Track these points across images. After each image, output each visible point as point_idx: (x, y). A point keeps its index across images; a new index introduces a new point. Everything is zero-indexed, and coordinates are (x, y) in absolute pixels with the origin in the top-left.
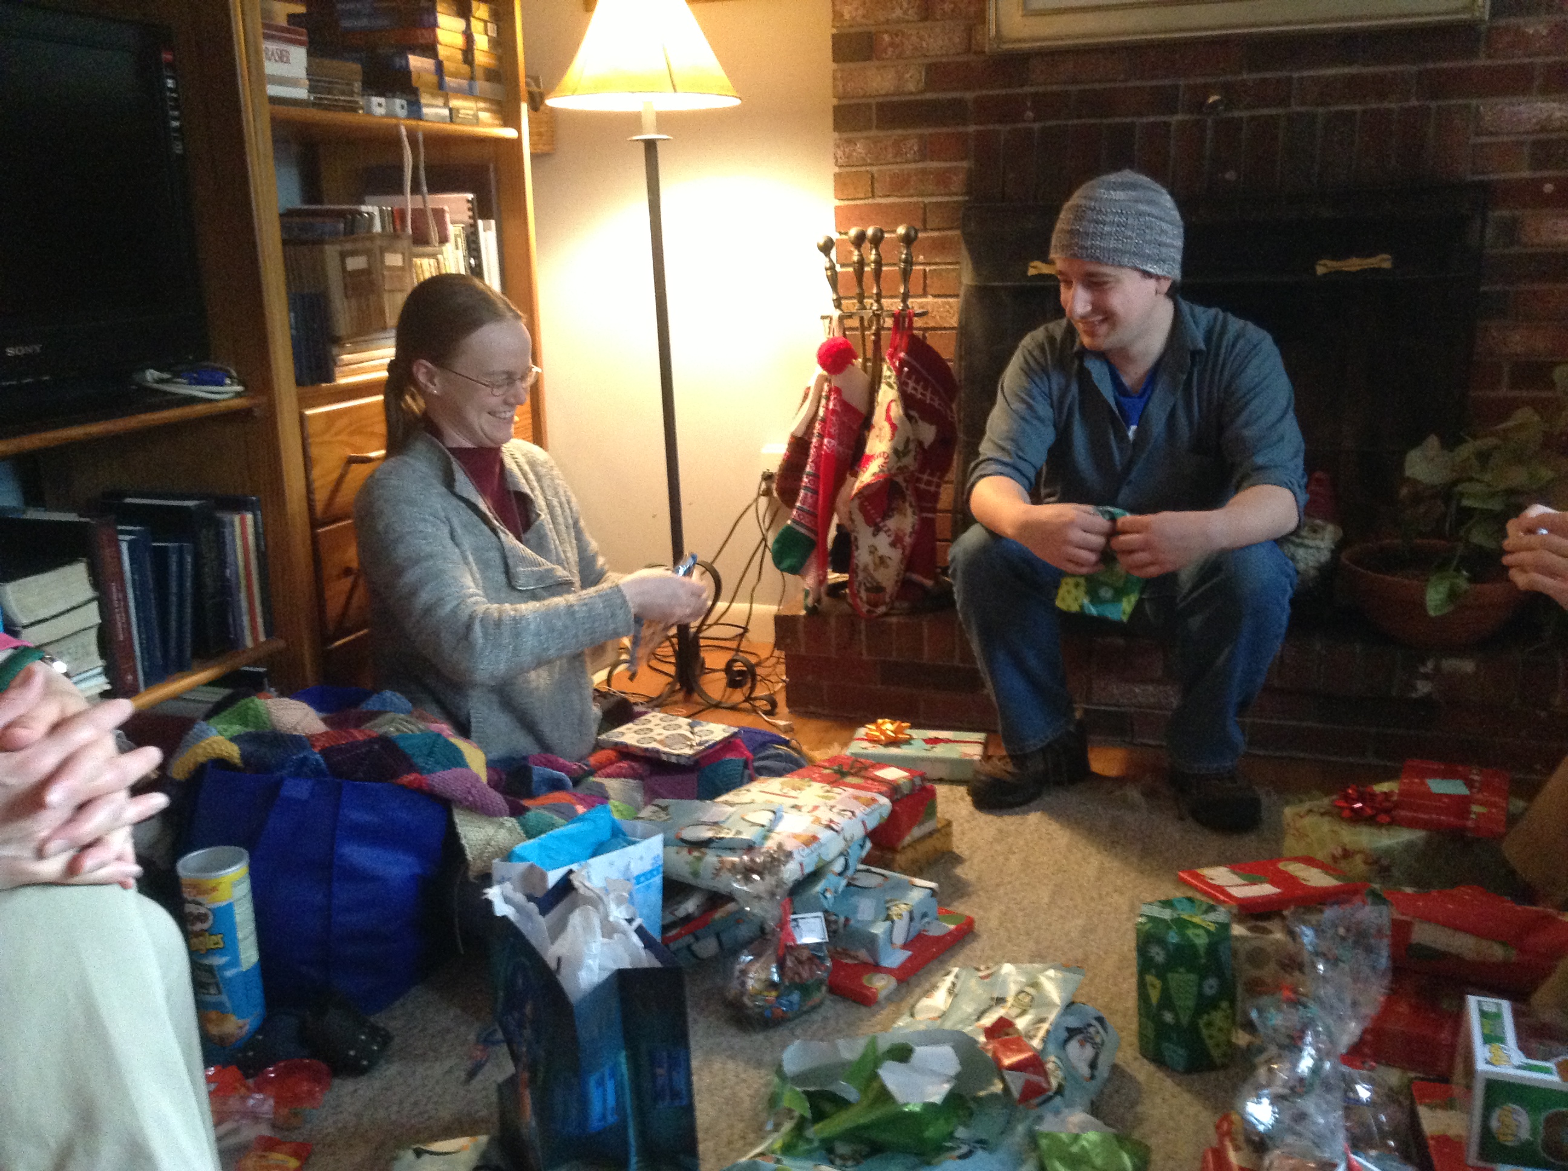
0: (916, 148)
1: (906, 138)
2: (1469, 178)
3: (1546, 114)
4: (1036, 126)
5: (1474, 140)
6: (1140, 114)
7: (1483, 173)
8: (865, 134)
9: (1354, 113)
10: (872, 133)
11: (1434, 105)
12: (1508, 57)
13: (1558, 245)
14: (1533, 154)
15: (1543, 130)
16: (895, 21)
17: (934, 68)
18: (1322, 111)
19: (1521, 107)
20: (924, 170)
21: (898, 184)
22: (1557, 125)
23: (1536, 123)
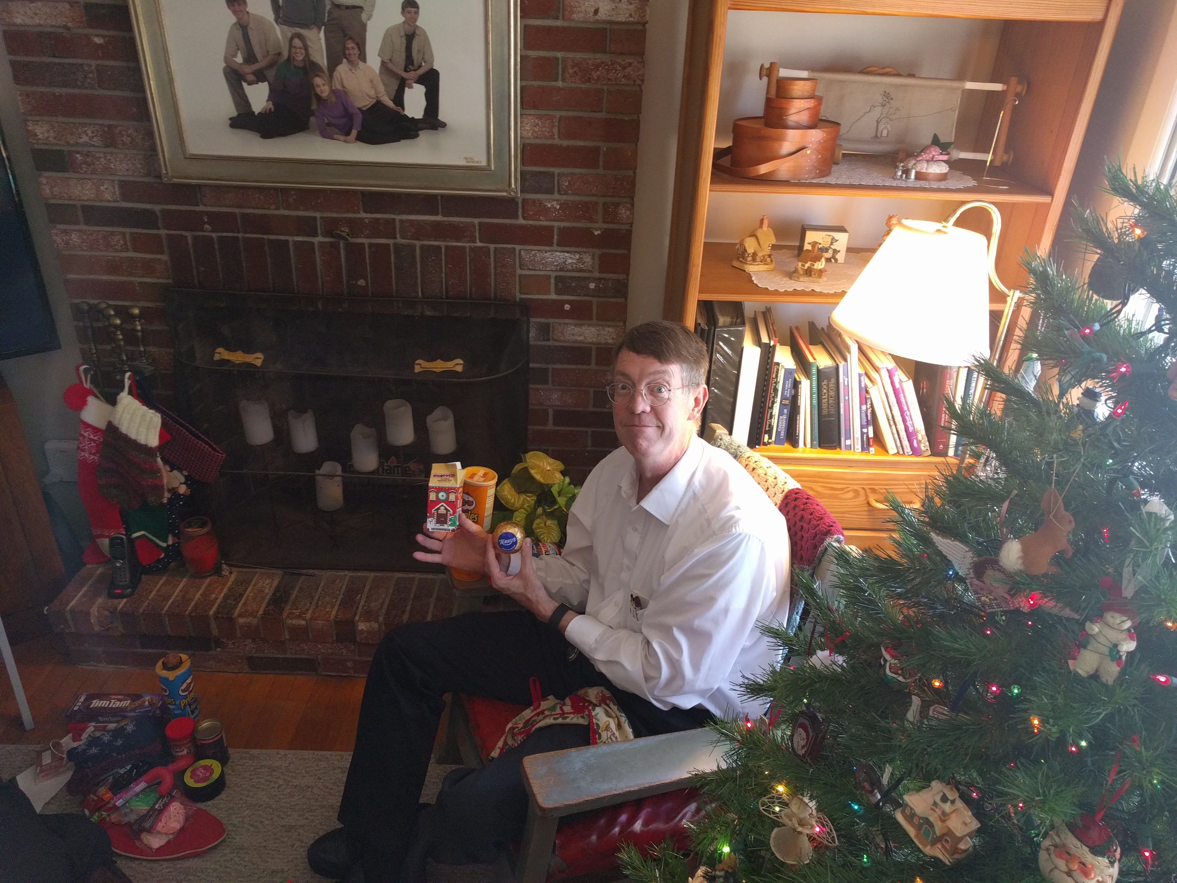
0: (122, 242)
1: (112, 234)
2: (519, 296)
3: (562, 260)
4: (214, 235)
5: (519, 272)
6: (291, 235)
7: (527, 294)
8: (77, 227)
9: (439, 247)
10: (83, 227)
11: (492, 247)
12: (536, 220)
13: (576, 342)
14: (556, 285)
15: (561, 270)
16: (84, 145)
17: (123, 184)
18: (418, 243)
19: (547, 254)
20: (131, 259)
21: (113, 267)
22: (570, 267)
23: (557, 265)
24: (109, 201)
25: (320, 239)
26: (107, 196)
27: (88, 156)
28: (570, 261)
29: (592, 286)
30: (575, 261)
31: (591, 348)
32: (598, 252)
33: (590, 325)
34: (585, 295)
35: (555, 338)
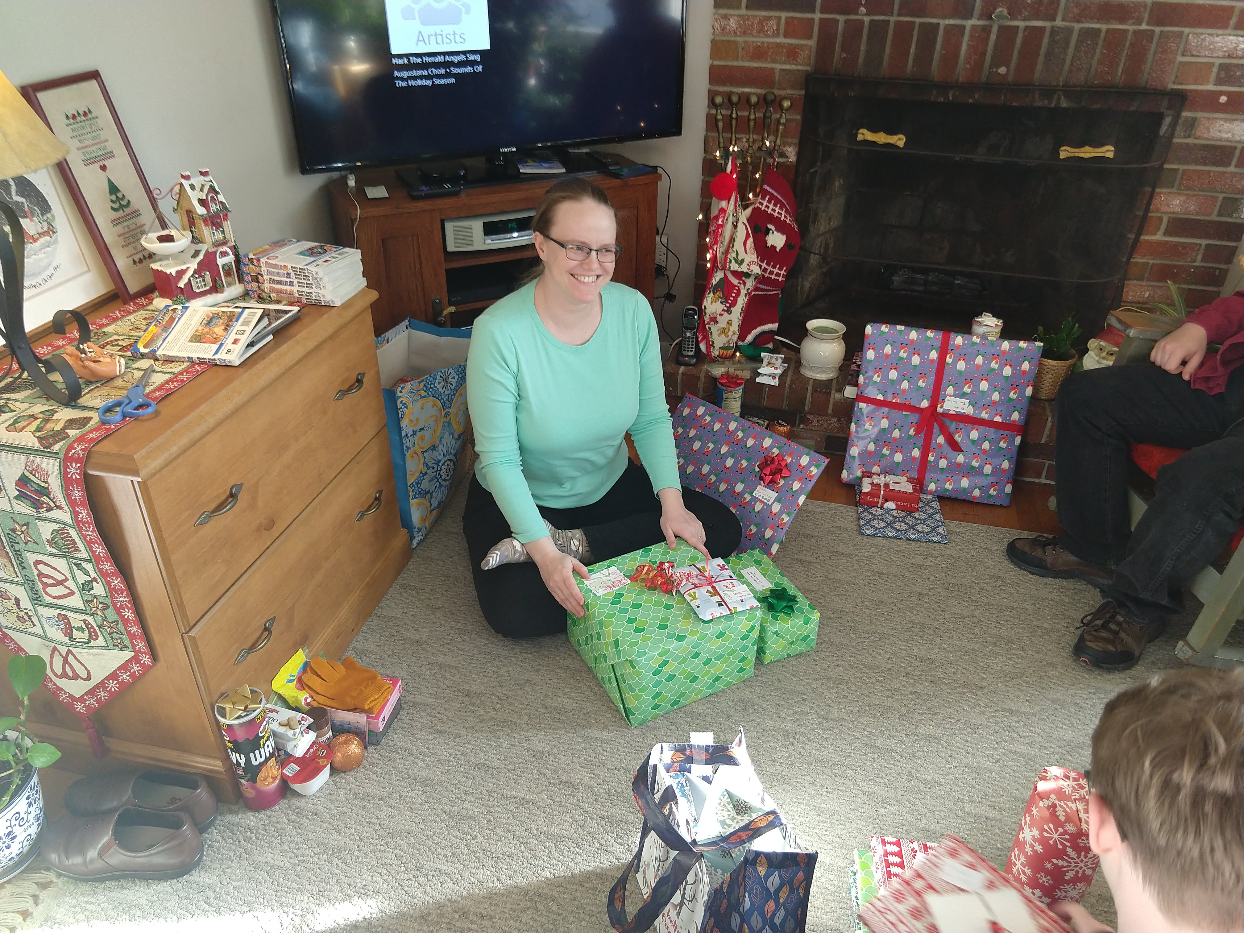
0: (775, 27)
1: (768, 18)
2: (1171, 86)
3: (1234, 45)
4: (867, 19)
5: (1180, 59)
6: (945, 17)
7: (1181, 84)
8: (737, 12)
9: (1099, 30)
10: (743, 11)
11: (1158, 29)
13: (1221, 140)
14: (1218, 73)
15: (1230, 56)
18: (1077, 26)
19: (1219, 38)
20: (778, 45)
21: (759, 53)
22: (1240, 54)
23: (1226, 51)
25: (974, 22)
28: (1242, 46)
31: (1235, 148)
33: (1242, 121)
35: (1198, 134)
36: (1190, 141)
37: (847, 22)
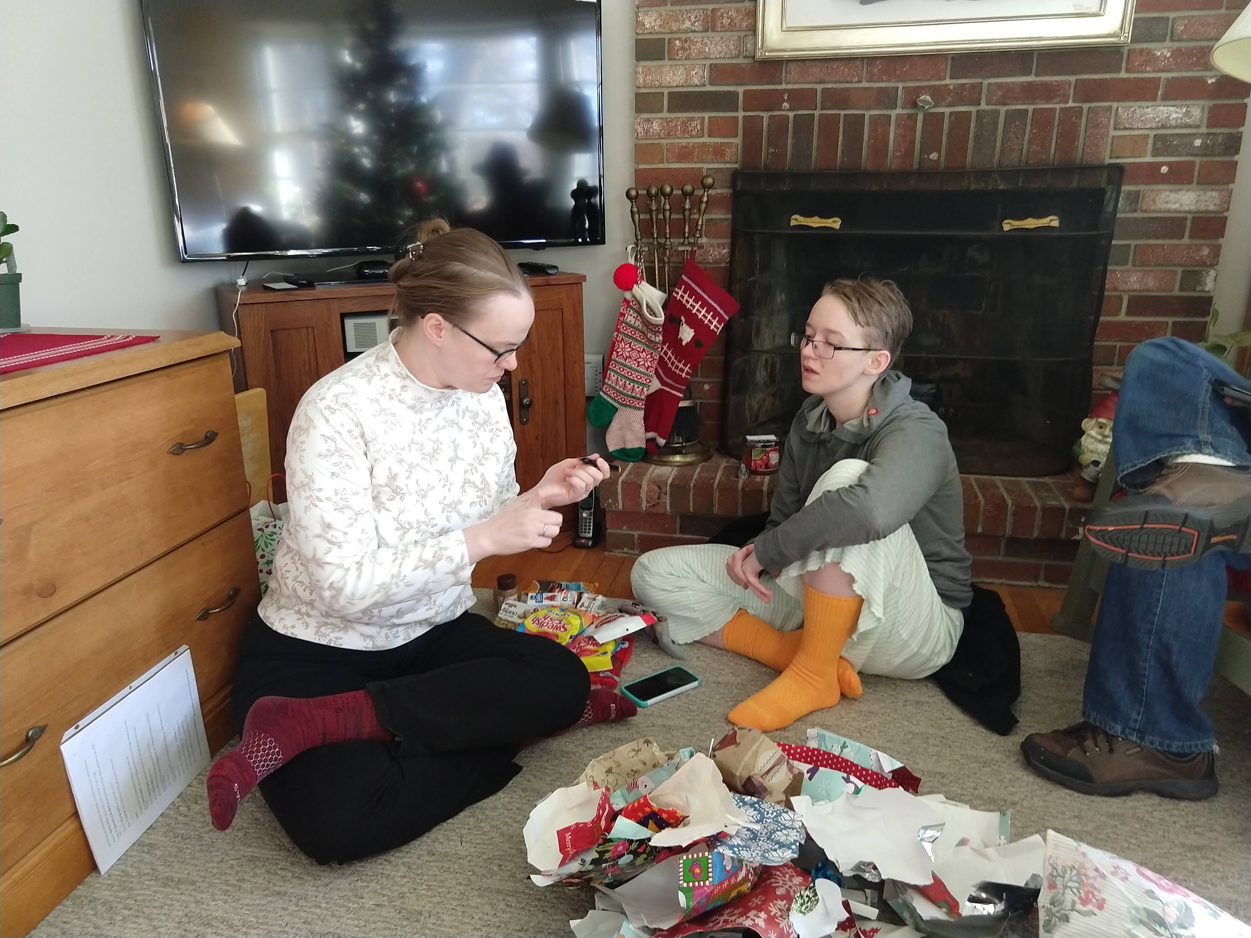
0: (699, 128)
1: (692, 119)
2: (1108, 161)
3: (1166, 115)
4: (791, 114)
5: (1112, 133)
6: (869, 108)
7: (1118, 158)
8: (660, 115)
9: (1027, 111)
10: (665, 114)
11: (1086, 106)
12: (1142, 72)
13: (1169, 211)
14: (1154, 144)
15: (1163, 127)
16: (686, 31)
17: (714, 68)
18: (1003, 109)
19: (1149, 109)
20: (704, 144)
21: (685, 154)
22: (1174, 123)
23: (1159, 122)
24: (697, 86)
25: (899, 111)
26: (696, 81)
27: (686, 41)
28: (1174, 116)
29: (1198, 143)
30: (1180, 116)
31: (1185, 219)
32: (1208, 103)
33: (1188, 190)
34: (1187, 155)
35: (1144, 207)
36: (1137, 215)
37: (770, 118)
